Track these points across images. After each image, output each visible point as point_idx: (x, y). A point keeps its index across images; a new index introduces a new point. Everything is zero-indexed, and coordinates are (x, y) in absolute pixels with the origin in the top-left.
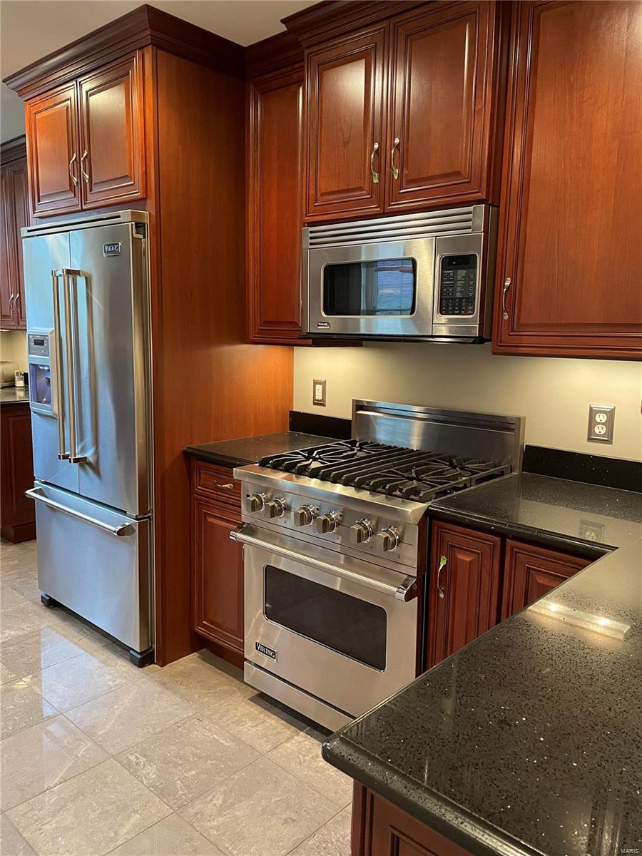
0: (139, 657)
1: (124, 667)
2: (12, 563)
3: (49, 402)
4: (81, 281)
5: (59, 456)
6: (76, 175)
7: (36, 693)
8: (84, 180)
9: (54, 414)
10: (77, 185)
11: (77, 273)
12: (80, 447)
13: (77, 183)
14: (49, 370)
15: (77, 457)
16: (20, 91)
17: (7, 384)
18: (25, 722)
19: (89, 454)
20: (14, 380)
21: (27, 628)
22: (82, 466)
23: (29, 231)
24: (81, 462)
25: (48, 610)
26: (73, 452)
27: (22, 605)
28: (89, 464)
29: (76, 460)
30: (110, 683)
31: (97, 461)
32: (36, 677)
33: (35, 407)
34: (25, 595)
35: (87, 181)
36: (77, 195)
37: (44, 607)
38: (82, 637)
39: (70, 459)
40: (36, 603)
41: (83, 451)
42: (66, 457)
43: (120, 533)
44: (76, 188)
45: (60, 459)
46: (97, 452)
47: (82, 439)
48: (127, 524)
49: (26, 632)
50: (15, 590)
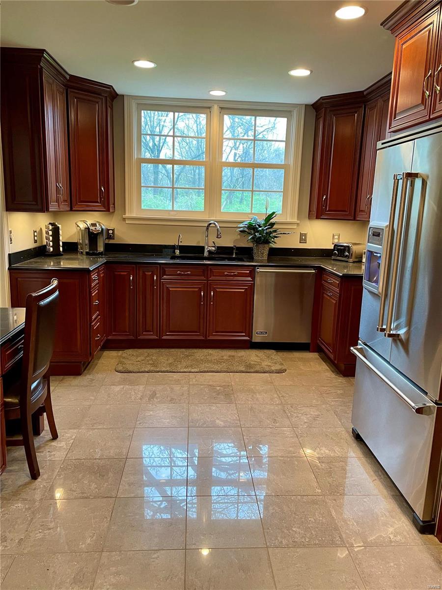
0: (421, 524)
1: (406, 525)
2: (339, 392)
3: (377, 282)
4: (418, 183)
5: (378, 328)
6: (429, 89)
7: (332, 515)
8: (436, 92)
9: (379, 293)
10: (429, 98)
11: (416, 175)
12: (395, 324)
13: (429, 96)
14: (380, 257)
15: (392, 332)
16: (393, 29)
17: (357, 260)
18: (319, 540)
19: (402, 332)
20: (361, 258)
21: (338, 452)
22: (395, 341)
23: (383, 144)
24: (395, 337)
25: (356, 441)
26: (388, 327)
27: (338, 430)
28: (401, 340)
29: (390, 335)
30: (392, 537)
31: (408, 340)
32: (335, 500)
33: (366, 284)
34: (343, 422)
35: (438, 92)
36: (427, 107)
37: (353, 438)
38: (376, 478)
39: (385, 334)
40: (348, 432)
41: (397, 328)
42: (383, 330)
43: (419, 411)
44: (427, 100)
45: (378, 330)
46: (408, 333)
47: (398, 318)
48: (428, 405)
49: (336, 455)
50: (336, 415)
